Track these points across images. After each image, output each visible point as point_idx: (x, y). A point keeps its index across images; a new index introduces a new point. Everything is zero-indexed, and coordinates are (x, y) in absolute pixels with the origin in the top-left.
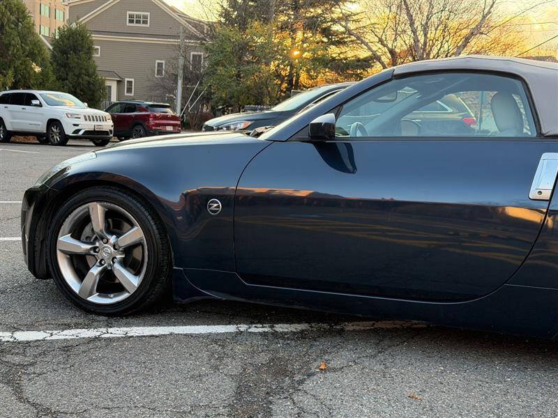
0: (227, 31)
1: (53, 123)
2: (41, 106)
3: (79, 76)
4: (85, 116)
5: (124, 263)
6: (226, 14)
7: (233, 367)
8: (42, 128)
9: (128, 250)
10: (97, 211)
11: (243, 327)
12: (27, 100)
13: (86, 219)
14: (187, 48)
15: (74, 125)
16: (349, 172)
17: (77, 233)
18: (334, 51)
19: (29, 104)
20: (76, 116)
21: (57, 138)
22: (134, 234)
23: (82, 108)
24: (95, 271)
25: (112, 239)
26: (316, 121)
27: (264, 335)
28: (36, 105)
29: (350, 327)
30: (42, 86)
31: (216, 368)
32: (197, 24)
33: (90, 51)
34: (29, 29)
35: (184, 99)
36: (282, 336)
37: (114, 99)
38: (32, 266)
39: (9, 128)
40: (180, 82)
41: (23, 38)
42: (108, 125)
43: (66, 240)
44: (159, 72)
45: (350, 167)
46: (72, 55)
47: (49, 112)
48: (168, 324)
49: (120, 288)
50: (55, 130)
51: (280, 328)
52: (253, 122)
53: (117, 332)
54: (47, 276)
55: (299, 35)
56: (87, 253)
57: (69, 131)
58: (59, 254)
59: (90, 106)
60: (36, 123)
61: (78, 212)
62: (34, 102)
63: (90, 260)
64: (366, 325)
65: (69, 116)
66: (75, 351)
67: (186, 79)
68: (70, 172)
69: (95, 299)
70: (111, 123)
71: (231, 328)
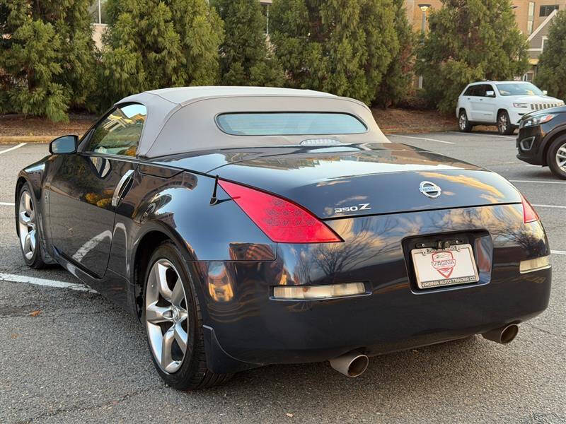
1: (502, 113)
2: (494, 97)
4: (532, 105)
15: (520, 114)
19: (484, 95)
20: (523, 105)
21: (504, 127)
28: (490, 96)
47: (500, 102)
50: (503, 120)
52: (557, 115)
57: (514, 120)
60: (490, 113)
62: (489, 93)
65: (516, 105)
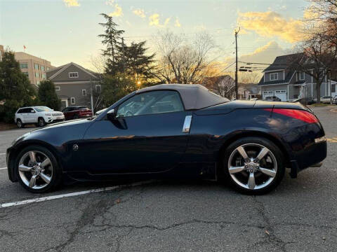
0: (109, 76)
1: (41, 118)
2: (35, 112)
3: (50, 99)
4: (53, 114)
5: (45, 173)
6: (107, 70)
7: (84, 206)
8: (36, 121)
9: (46, 167)
10: (33, 154)
11: (93, 191)
12: (29, 111)
13: (28, 158)
14: (93, 84)
15: (49, 118)
16: (124, 129)
17: (26, 163)
18: (149, 80)
20: (49, 115)
21: (42, 124)
22: (47, 161)
23: (51, 111)
24: (34, 177)
25: (39, 164)
26: (108, 112)
27: (100, 193)
28: (33, 112)
29: (133, 185)
30: (35, 104)
31: (77, 208)
32: (97, 74)
33: (54, 89)
34: (28, 83)
35: (94, 103)
36: (107, 192)
37: (67, 106)
38: (11, 178)
39: (23, 122)
40: (92, 98)
41: (26, 87)
42: (62, 116)
43: (22, 166)
44: (84, 94)
45: (124, 127)
46: (47, 92)
47: (38, 114)
48: (61, 194)
49: (44, 183)
50: (41, 121)
51: (107, 189)
53: (42, 199)
54: (16, 181)
55: (136, 75)
56: (30, 171)
57: (47, 121)
58: (20, 173)
59: (55, 110)
61: (25, 156)
63: (32, 173)
64: (140, 183)
66: (24, 208)
67: (94, 96)
68: (25, 139)
69: (35, 187)
70: (63, 116)
71: (88, 192)
